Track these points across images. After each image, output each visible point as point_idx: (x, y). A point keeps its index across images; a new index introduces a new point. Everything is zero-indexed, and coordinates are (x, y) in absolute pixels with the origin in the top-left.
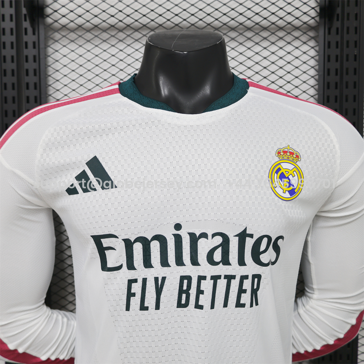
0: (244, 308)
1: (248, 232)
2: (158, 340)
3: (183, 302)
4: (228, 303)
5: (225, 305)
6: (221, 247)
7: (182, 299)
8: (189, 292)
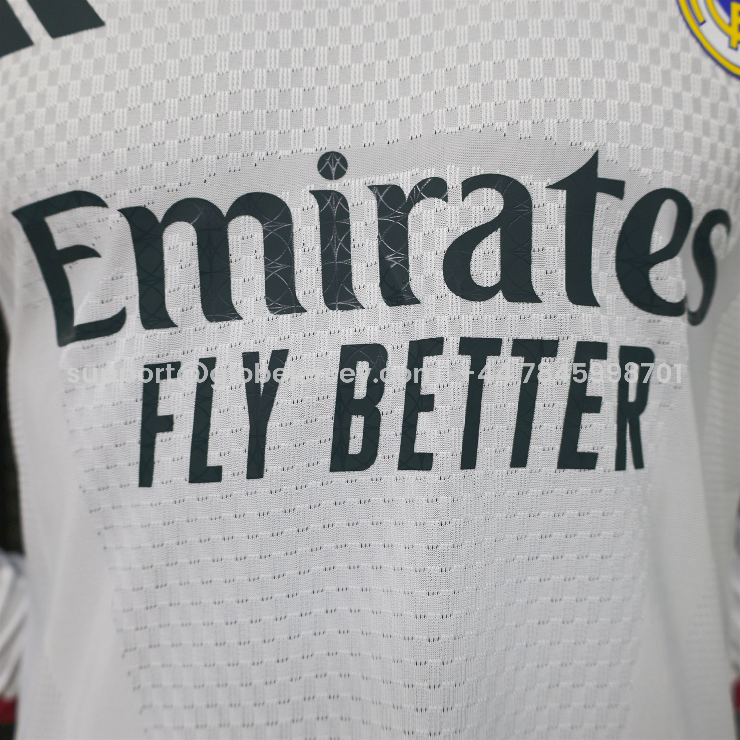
0: (592, 471)
1: (603, 172)
2: (259, 598)
3: (355, 447)
4: (530, 451)
5: (519, 458)
6: (499, 230)
7: (352, 436)
8: (377, 406)
